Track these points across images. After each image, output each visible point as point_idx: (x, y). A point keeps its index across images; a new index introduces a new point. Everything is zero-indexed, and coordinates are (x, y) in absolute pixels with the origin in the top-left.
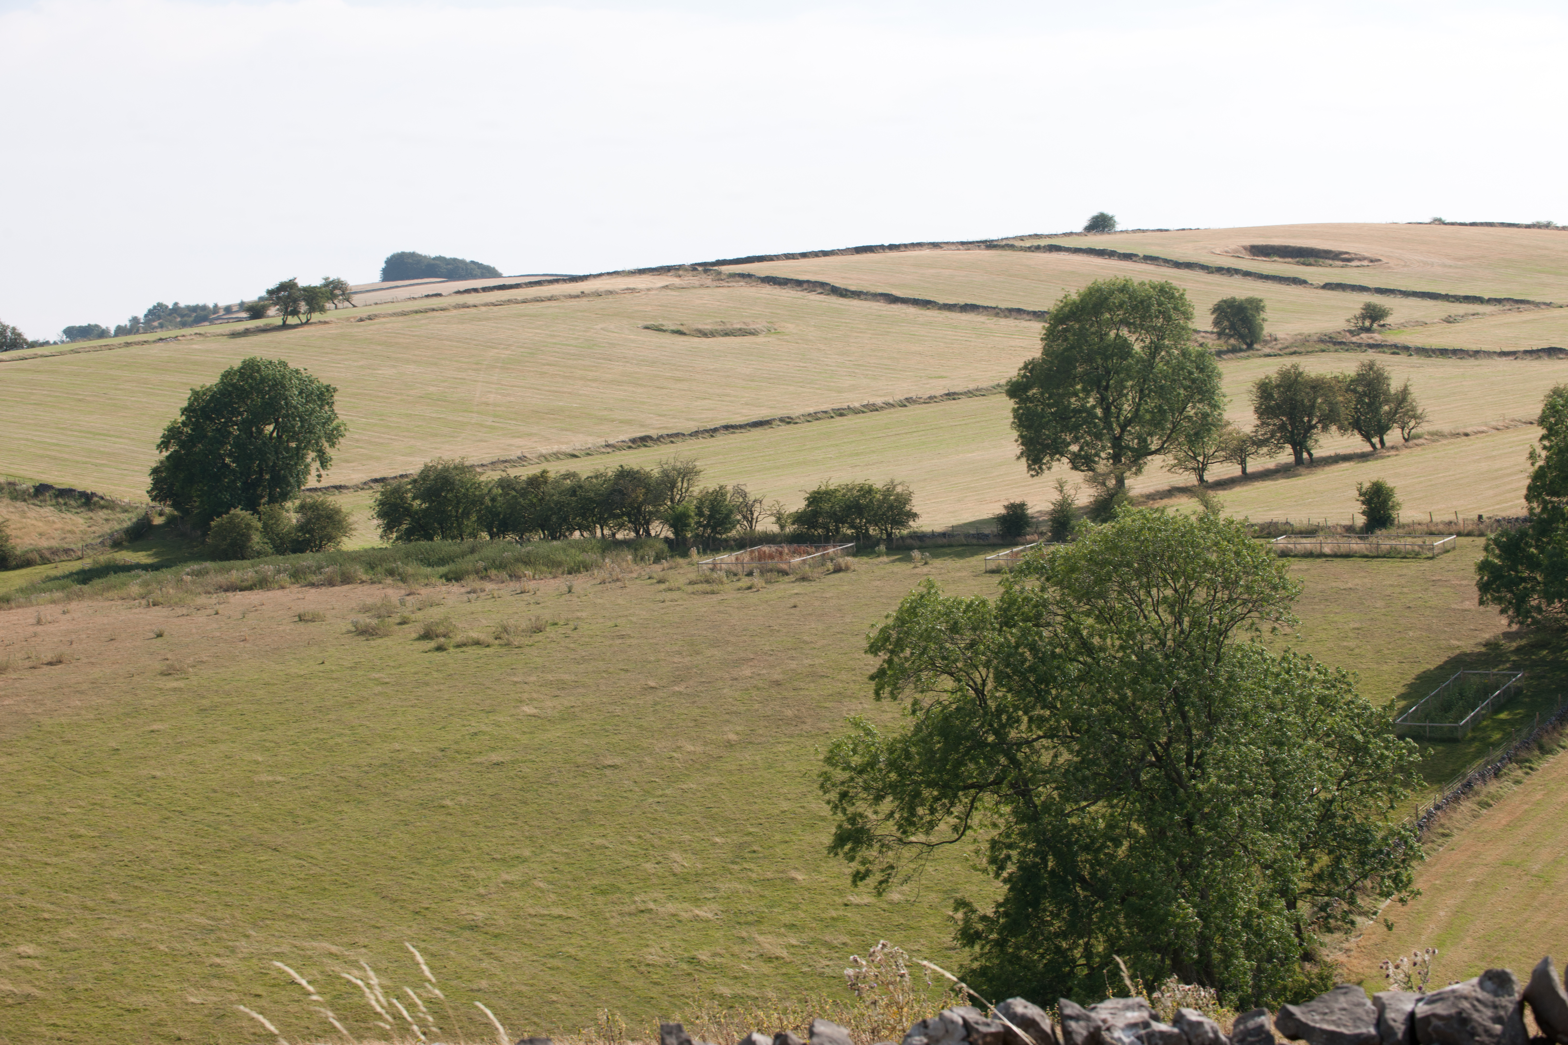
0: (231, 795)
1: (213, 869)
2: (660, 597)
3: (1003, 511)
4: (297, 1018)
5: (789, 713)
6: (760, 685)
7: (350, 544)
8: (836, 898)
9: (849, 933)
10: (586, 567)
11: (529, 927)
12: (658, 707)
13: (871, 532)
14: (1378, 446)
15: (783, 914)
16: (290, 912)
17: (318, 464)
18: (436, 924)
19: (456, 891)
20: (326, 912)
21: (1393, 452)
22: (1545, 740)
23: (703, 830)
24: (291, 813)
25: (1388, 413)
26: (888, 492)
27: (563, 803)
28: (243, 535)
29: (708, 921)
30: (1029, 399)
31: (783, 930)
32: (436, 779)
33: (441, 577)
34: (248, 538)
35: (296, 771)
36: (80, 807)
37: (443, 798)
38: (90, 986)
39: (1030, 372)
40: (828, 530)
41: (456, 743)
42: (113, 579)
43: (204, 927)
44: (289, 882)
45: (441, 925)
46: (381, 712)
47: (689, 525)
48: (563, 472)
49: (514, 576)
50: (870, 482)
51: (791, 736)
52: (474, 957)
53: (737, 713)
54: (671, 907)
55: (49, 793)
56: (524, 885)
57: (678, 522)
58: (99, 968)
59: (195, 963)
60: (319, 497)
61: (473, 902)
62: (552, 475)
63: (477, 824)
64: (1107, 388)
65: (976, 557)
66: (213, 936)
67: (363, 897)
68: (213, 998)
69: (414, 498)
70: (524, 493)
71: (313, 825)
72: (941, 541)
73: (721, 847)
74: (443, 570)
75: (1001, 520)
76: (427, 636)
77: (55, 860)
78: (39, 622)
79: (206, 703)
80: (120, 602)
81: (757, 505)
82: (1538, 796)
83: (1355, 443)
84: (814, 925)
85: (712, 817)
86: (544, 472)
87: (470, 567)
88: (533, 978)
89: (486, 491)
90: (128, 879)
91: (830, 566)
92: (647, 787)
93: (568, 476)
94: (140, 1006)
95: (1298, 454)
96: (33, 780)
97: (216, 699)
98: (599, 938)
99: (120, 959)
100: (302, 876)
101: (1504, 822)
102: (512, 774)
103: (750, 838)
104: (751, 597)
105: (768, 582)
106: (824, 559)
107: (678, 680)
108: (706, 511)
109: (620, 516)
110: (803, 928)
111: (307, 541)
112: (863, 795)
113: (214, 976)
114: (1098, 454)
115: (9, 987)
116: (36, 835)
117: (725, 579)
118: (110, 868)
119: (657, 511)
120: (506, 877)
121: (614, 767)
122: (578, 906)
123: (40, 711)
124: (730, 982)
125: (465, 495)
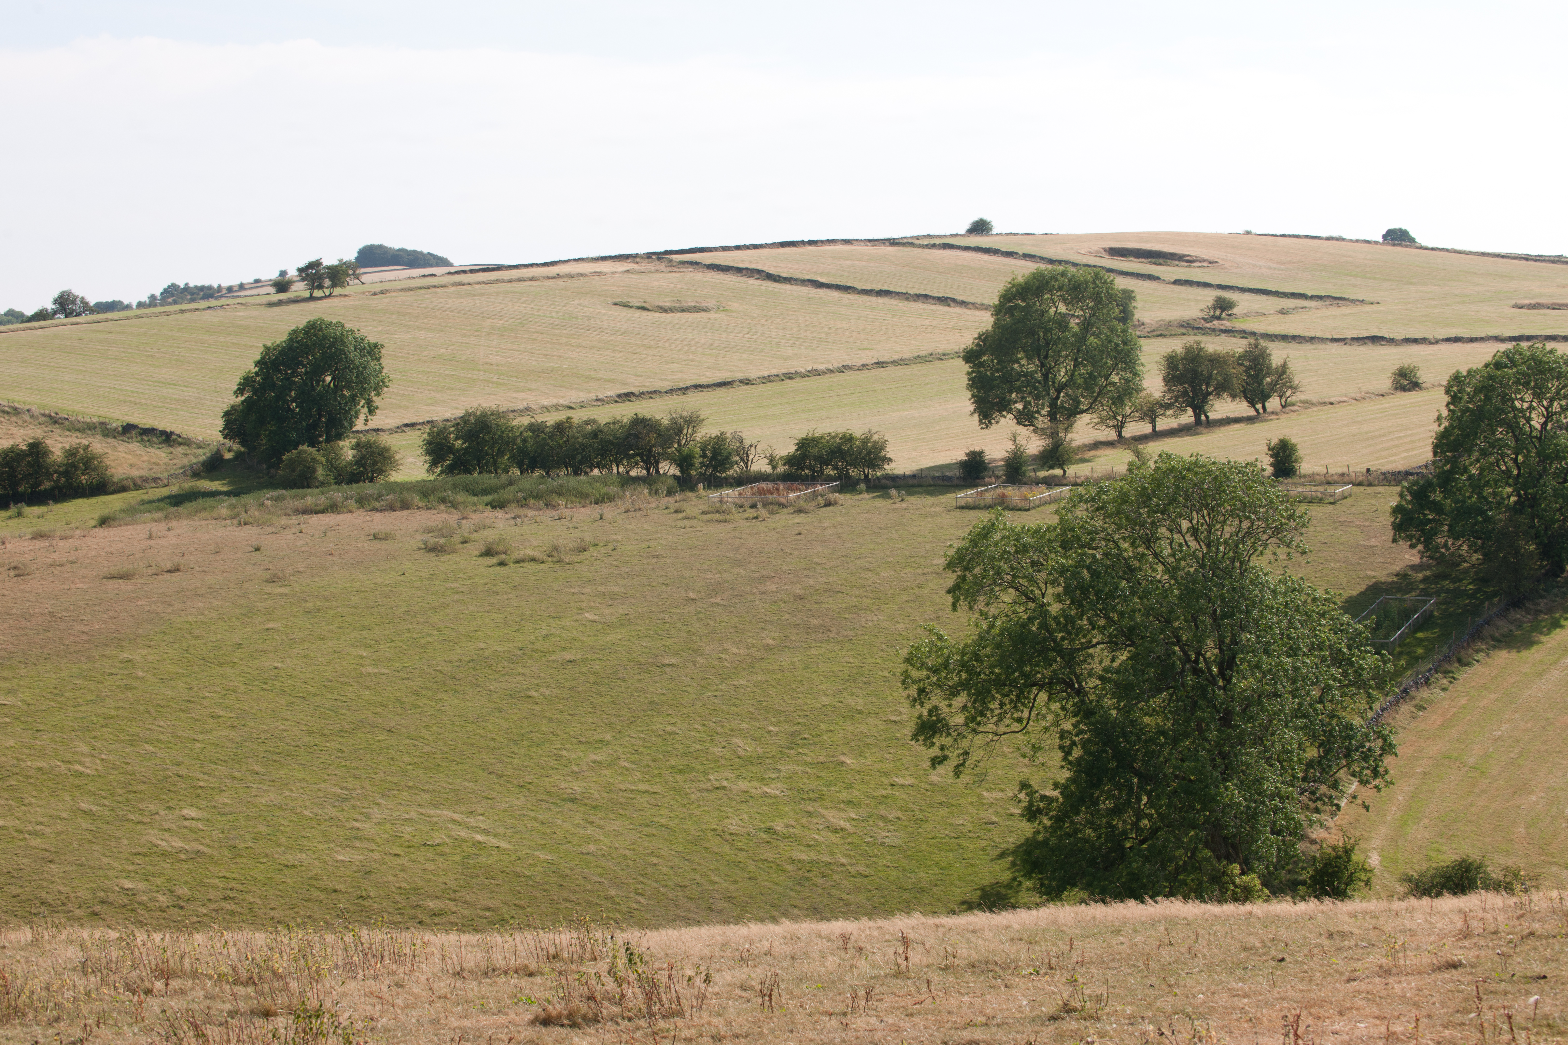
0: (345, 684)
1: (339, 747)
2: (681, 524)
3: (965, 458)
4: (434, 875)
5: (815, 622)
6: (786, 598)
7: (395, 477)
8: (883, 779)
9: (900, 809)
10: (610, 499)
11: (622, 800)
12: (701, 616)
13: (851, 473)
14: (1261, 411)
15: (839, 792)
16: (411, 784)
17: (366, 410)
18: (540, 797)
19: (553, 768)
20: (443, 784)
21: (1273, 417)
22: (1462, 654)
23: (757, 720)
24: (398, 700)
25: (1268, 384)
26: (866, 440)
28: (309, 468)
29: (776, 797)
30: (981, 365)
31: (842, 805)
32: (519, 674)
33: (487, 504)
34: (314, 471)
35: (397, 665)
36: (216, 692)
37: (528, 690)
38: (250, 844)
39: (983, 341)
40: (814, 471)
41: (532, 643)
42: (201, 502)
43: (339, 796)
44: (406, 758)
45: (544, 797)
46: (461, 616)
47: (693, 465)
48: (585, 418)
49: (548, 505)
50: (851, 432)
51: (821, 642)
52: (578, 825)
53: (771, 622)
54: (742, 785)
55: (188, 680)
56: (611, 764)
57: (684, 462)
58: (255, 830)
59: (337, 826)
60: (372, 437)
61: (569, 778)
62: (576, 421)
63: (561, 712)
64: (1046, 357)
65: (948, 496)
66: (348, 804)
67: (473, 772)
68: (358, 857)
69: (457, 439)
70: (551, 436)
71: (419, 711)
72: (911, 482)
73: (776, 735)
74: (489, 498)
75: (963, 465)
76: (488, 553)
77: (200, 737)
78: (150, 537)
79: (309, 606)
80: (213, 522)
81: (752, 449)
82: (1463, 701)
83: (1242, 408)
84: (869, 801)
85: (763, 709)
86: (569, 418)
87: (511, 496)
88: (634, 844)
89: (518, 434)
90: (267, 754)
91: (821, 501)
92: (703, 683)
93: (587, 422)
94: (296, 863)
95: (1197, 416)
96: (172, 669)
97: (318, 603)
98: (684, 810)
99: (271, 822)
100: (417, 754)
101: (1438, 722)
102: (585, 670)
103: (800, 728)
104: (758, 525)
105: (771, 513)
106: (815, 495)
107: (714, 593)
108: (709, 454)
109: (633, 456)
110: (860, 804)
111: (361, 474)
112: (938, 691)
113: (356, 838)
114: (1038, 412)
115: (180, 844)
116: (182, 715)
117: (733, 511)
118: (250, 744)
119: (666, 453)
120: (594, 757)
121: (671, 665)
122: (661, 783)
123: (169, 610)
124: (805, 849)
125: (501, 437)
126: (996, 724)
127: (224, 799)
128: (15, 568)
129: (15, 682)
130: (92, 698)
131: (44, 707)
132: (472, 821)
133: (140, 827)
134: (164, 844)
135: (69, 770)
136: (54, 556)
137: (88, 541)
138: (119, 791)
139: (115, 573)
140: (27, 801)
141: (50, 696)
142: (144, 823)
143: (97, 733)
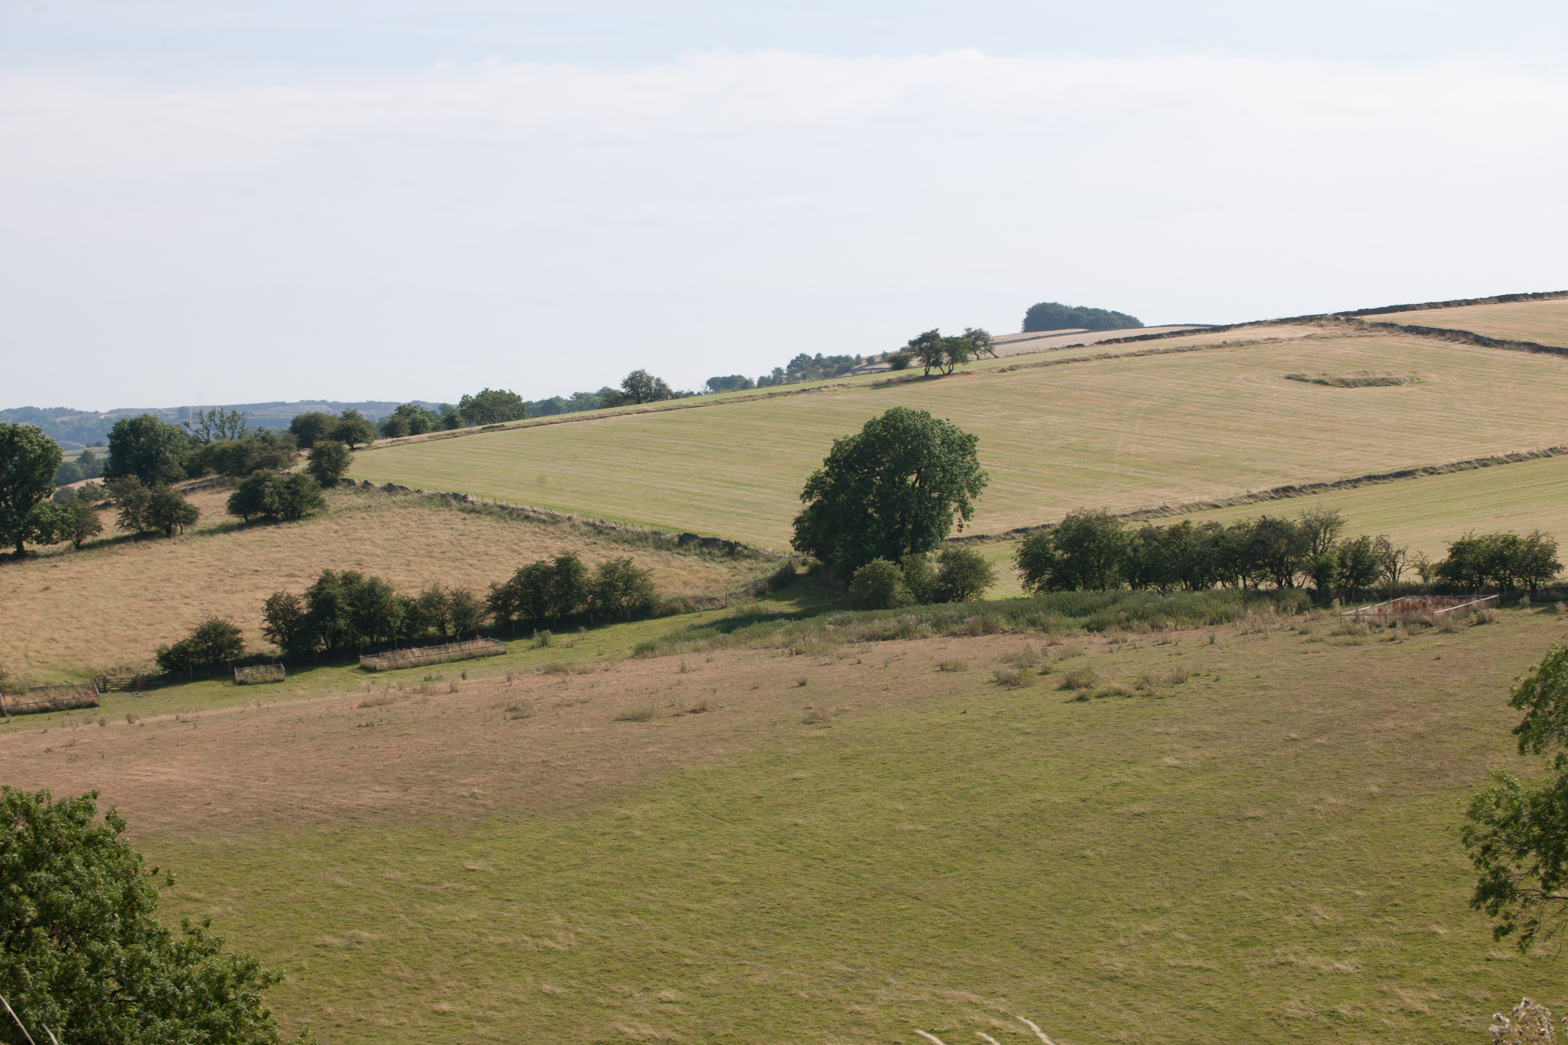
0: (873, 843)
1: (853, 916)
2: (1302, 648)
5: (1432, 765)
7: (992, 594)
8: (1478, 953)
10: (1228, 618)
11: (1169, 978)
12: (1300, 759)
13: (1515, 583)
15: (1424, 968)
16: (930, 960)
17: (959, 514)
18: (1076, 974)
19: (1096, 941)
20: (966, 960)
23: (1344, 883)
24: (931, 862)
26: (1533, 542)
27: (1203, 855)
28: (885, 585)
29: (1348, 974)
31: (1424, 984)
32: (1077, 830)
33: (1083, 627)
34: (890, 587)
35: (938, 820)
36: (722, 853)
37: (1084, 848)
38: (730, 1031)
40: (1472, 582)
41: (1098, 793)
42: (756, 627)
43: (844, 975)
44: (929, 930)
45: (1080, 976)
46: (1022, 762)
47: (1331, 576)
48: (1205, 522)
49: (1156, 627)
50: (1514, 534)
51: (1434, 789)
52: (1113, 1008)
53: (1380, 766)
54: (1312, 960)
55: (692, 840)
56: (1164, 936)
57: (1320, 573)
58: (740, 1014)
59: (835, 1010)
60: (962, 547)
61: (1113, 953)
62: (1194, 525)
63: (1118, 874)
66: (853, 984)
67: (1003, 946)
69: (1056, 548)
70: (1166, 543)
71: (954, 874)
73: (1363, 901)
74: (1085, 620)
76: (1068, 686)
77: (696, 906)
78: (683, 670)
79: (848, 751)
80: (763, 651)
81: (1401, 556)
84: (1455, 980)
85: (1353, 870)
86: (1186, 522)
87: (1112, 617)
88: (1172, 1030)
89: (1127, 541)
90: (769, 926)
91: (1474, 617)
92: (1288, 839)
93: (1209, 527)
96: (675, 826)
97: (859, 748)
98: (1239, 990)
99: (760, 1005)
100: (943, 925)
102: (1153, 825)
103: (1392, 892)
104: (1394, 649)
105: (1411, 633)
106: (1468, 611)
107: (1320, 732)
108: (1349, 562)
109: (1263, 566)
110: (1445, 982)
111: (950, 591)
112: (1506, 849)
115: (649, 1031)
116: (679, 881)
117: (1367, 631)
118: (751, 914)
119: (1299, 562)
120: (1146, 928)
121: (1255, 819)
122: (1218, 958)
123: (683, 758)
124: (1371, 1036)
125: (1107, 546)
127: (710, 978)
128: (515, 709)
129: (490, 843)
130: (578, 861)
131: (519, 873)
132: (991, 1003)
133: (608, 1011)
134: (631, 1031)
135: (537, 946)
136: (564, 694)
137: (608, 676)
138: (591, 970)
139: (628, 713)
140: (483, 982)
141: (528, 860)
142: (613, 1007)
143: (576, 903)
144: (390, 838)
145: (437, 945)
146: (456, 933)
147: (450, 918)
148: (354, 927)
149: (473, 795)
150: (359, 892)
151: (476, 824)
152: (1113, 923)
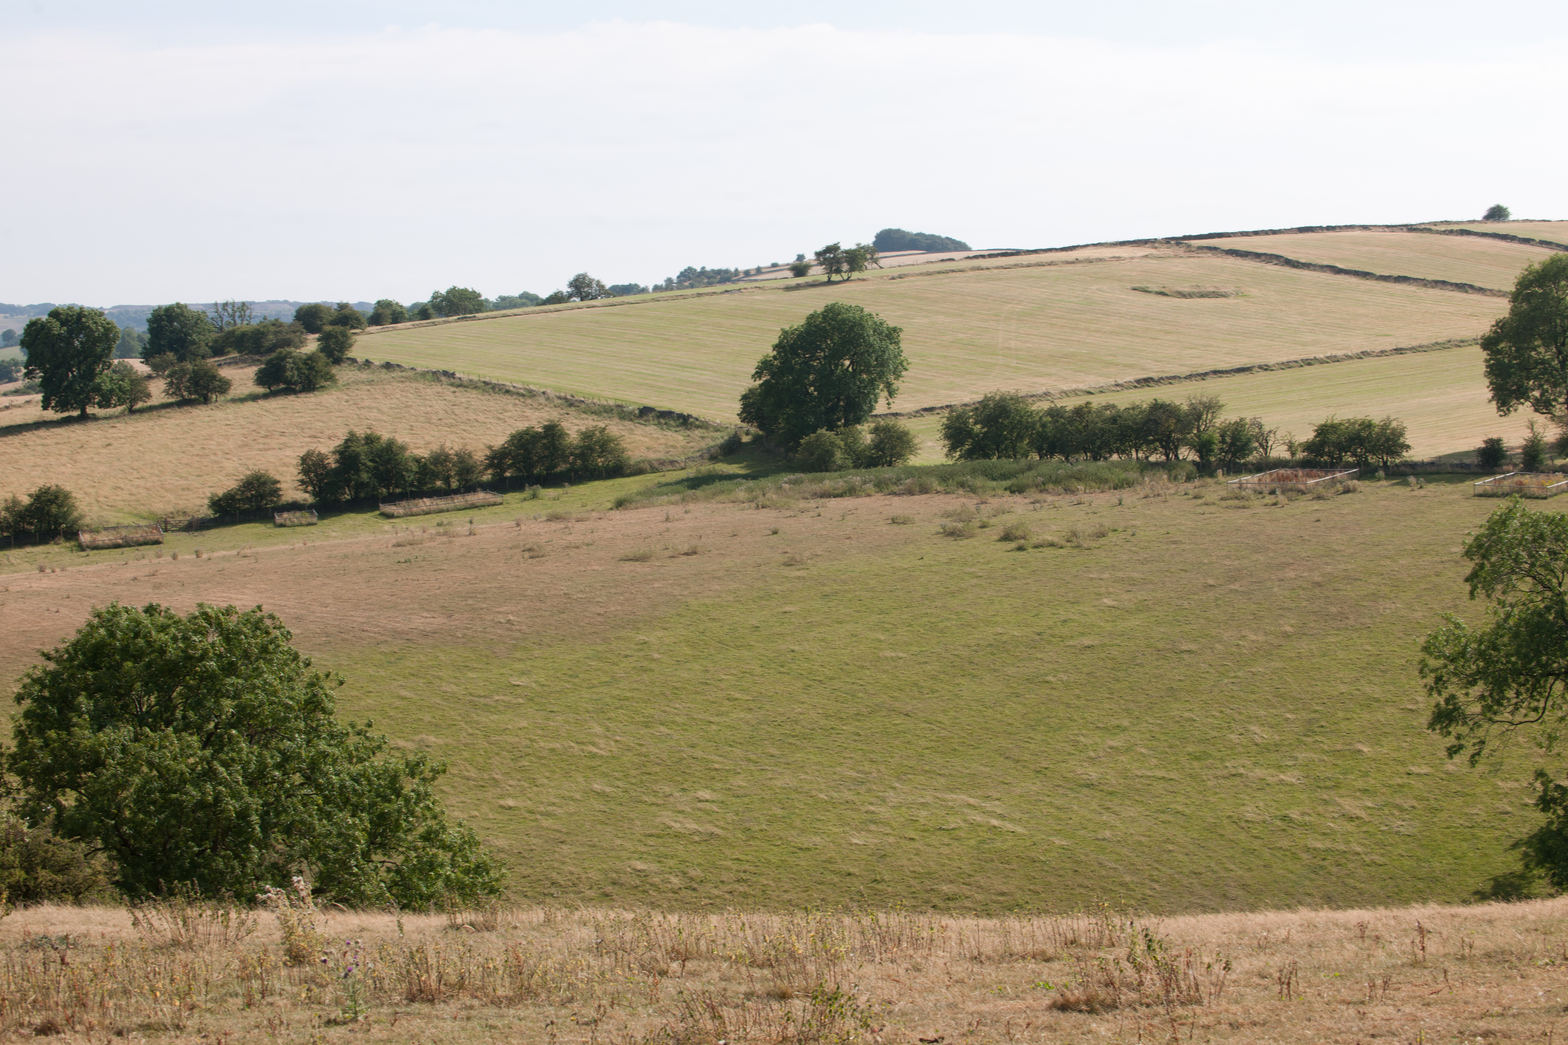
0: (863, 667)
1: (854, 729)
2: (1200, 510)
3: (1483, 446)
4: (949, 859)
5: (1333, 610)
6: (1305, 585)
7: (914, 461)
8: (1399, 768)
9: (1415, 798)
10: (1129, 484)
11: (1139, 786)
12: (1219, 602)
13: (1370, 460)
15: (1356, 780)
16: (927, 768)
17: (885, 394)
18: (1056, 782)
19: (1069, 754)
20: (959, 769)
23: (1275, 707)
24: (915, 684)
26: (1385, 426)
27: (1150, 682)
28: (828, 451)
29: (1292, 785)
30: (1499, 352)
31: (1358, 794)
32: (1037, 659)
33: (1006, 489)
34: (832, 455)
35: (916, 649)
36: (732, 674)
37: (1046, 675)
38: (764, 827)
39: (1501, 328)
40: (1333, 458)
41: (1050, 628)
42: (718, 485)
43: (855, 779)
44: (923, 743)
45: (1061, 783)
46: (979, 601)
47: (1212, 451)
48: (1104, 404)
49: (1067, 490)
50: (1369, 418)
51: (1338, 629)
52: (1094, 811)
53: (1289, 609)
54: (1259, 772)
55: (704, 663)
56: (1128, 750)
57: (1203, 447)
58: (770, 812)
59: (852, 810)
60: (891, 422)
61: (1085, 764)
62: (1095, 406)
63: (1079, 697)
65: (1467, 483)
66: (864, 787)
67: (989, 757)
68: (873, 841)
69: (976, 423)
70: (1071, 421)
71: (936, 695)
72: (1429, 469)
73: (1293, 722)
74: (1007, 483)
75: (1482, 452)
76: (1007, 537)
77: (715, 719)
78: (667, 519)
79: (827, 589)
80: (731, 505)
81: (1271, 435)
84: (1384, 790)
85: (1280, 696)
86: (1088, 403)
87: (1030, 482)
88: (1149, 830)
89: (1037, 418)
90: (782, 737)
91: (1340, 487)
92: (1221, 669)
93: (1108, 407)
94: (811, 846)
96: (688, 651)
97: (836, 587)
98: (1200, 797)
99: (786, 805)
100: (934, 738)
102: (1103, 655)
103: (1316, 715)
104: (1278, 512)
105: (1290, 500)
106: (1334, 482)
107: (1233, 579)
108: (1228, 440)
109: (1153, 442)
110: (1375, 792)
111: (879, 458)
112: (1455, 680)
113: (871, 821)
114: (1555, 400)
115: (694, 826)
116: (698, 697)
117: (1252, 497)
118: (765, 727)
119: (1185, 438)
120: (1112, 743)
121: (1189, 652)
122: (1177, 769)
123: (686, 593)
124: (1320, 838)
125: (1020, 422)
126: (1512, 713)
127: (738, 781)
128: (530, 550)
129: (529, 663)
130: (608, 679)
131: (558, 689)
132: (988, 806)
133: (653, 808)
134: (678, 825)
135: (583, 751)
136: (570, 538)
137: (604, 523)
138: (633, 772)
139: (631, 556)
140: (539, 782)
141: (564, 678)
142: (657, 805)
143: (612, 715)
144: (442, 657)
145: (496, 750)
146: (511, 739)
147: (504, 726)
148: (421, 733)
149: (509, 621)
150: (421, 702)
151: (515, 646)
152: (1082, 739)
